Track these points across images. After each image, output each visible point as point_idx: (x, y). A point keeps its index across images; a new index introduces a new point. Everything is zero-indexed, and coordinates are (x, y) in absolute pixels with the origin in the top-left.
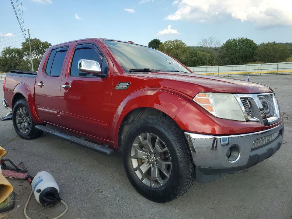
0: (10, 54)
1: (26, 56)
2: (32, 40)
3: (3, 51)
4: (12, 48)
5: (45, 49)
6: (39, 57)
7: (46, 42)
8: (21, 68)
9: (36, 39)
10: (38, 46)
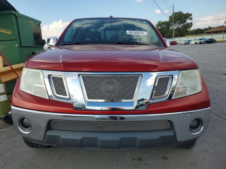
0: (161, 26)
1: (171, 26)
2: (176, 13)
3: (157, 25)
4: (162, 21)
5: (186, 19)
6: (181, 26)
7: (188, 13)
8: (167, 35)
9: (180, 12)
10: (180, 18)
